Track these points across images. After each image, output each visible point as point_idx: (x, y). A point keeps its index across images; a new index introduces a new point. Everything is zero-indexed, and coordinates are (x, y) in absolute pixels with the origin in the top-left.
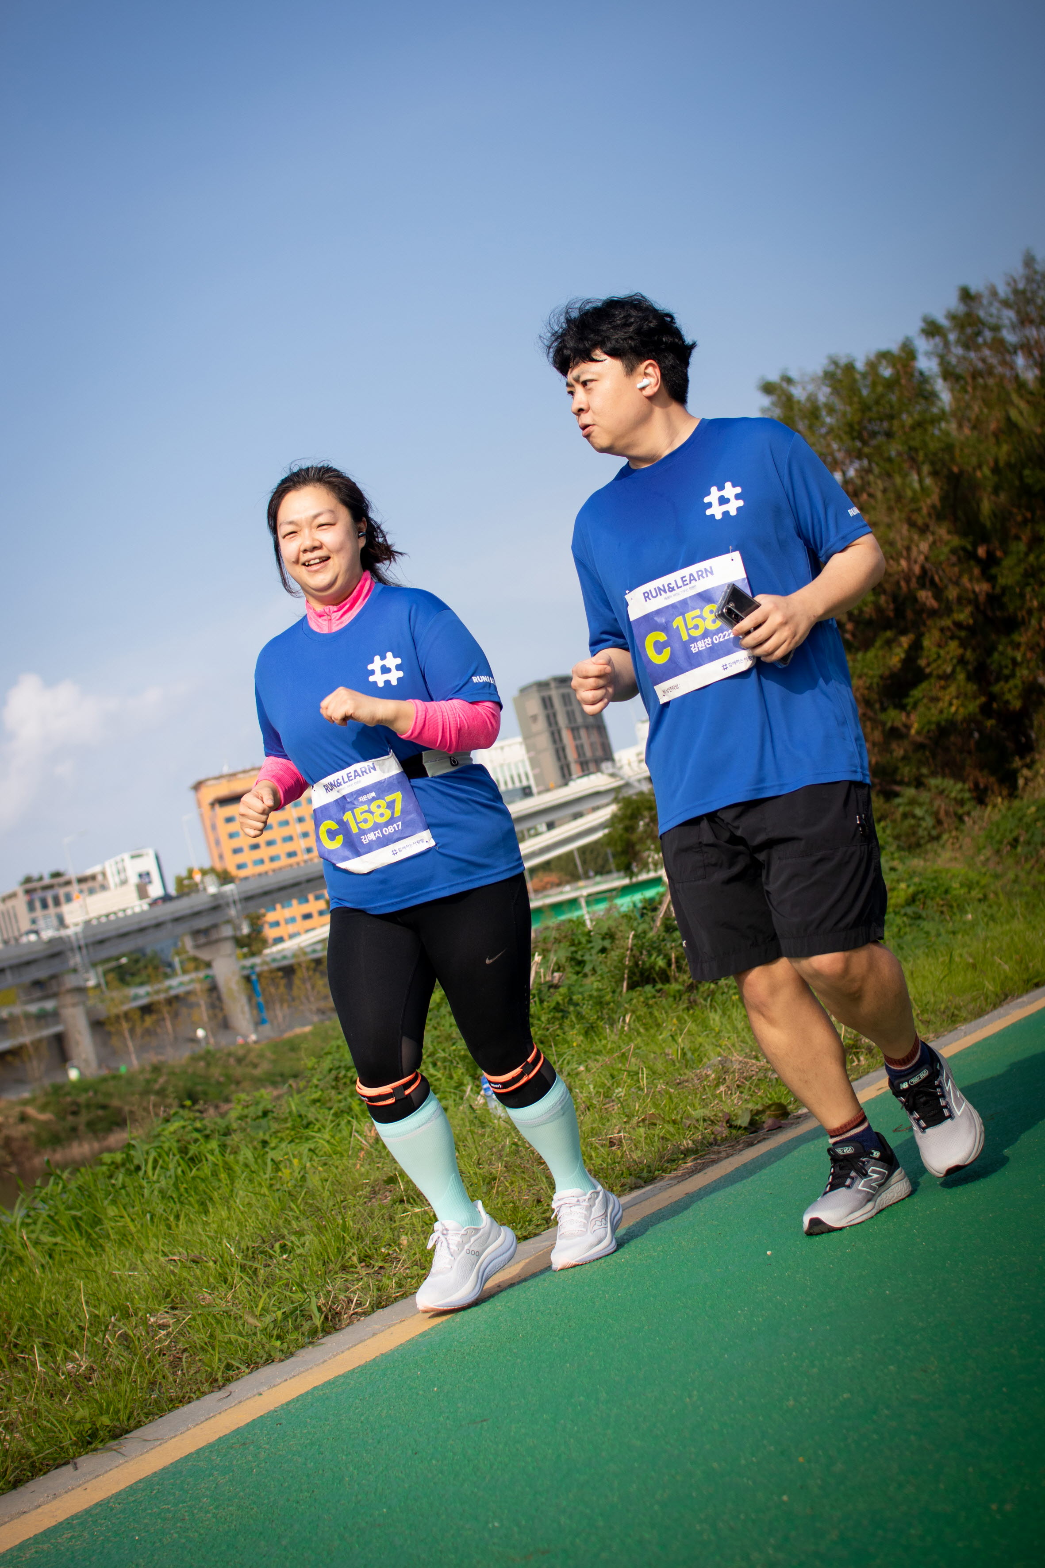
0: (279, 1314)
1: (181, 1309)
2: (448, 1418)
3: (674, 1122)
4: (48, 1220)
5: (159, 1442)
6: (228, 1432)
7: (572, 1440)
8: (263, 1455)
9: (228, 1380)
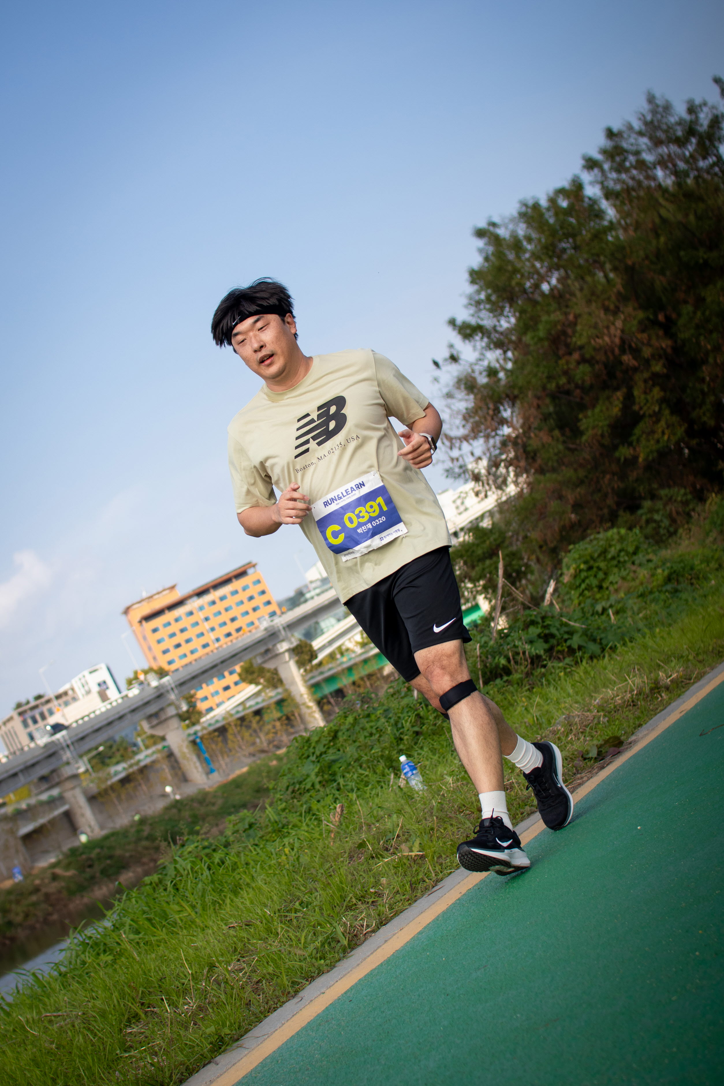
0: (318, 944)
1: (248, 956)
4: (132, 923)
5: (266, 1036)
6: (312, 1018)
8: (343, 1024)
9: (296, 992)
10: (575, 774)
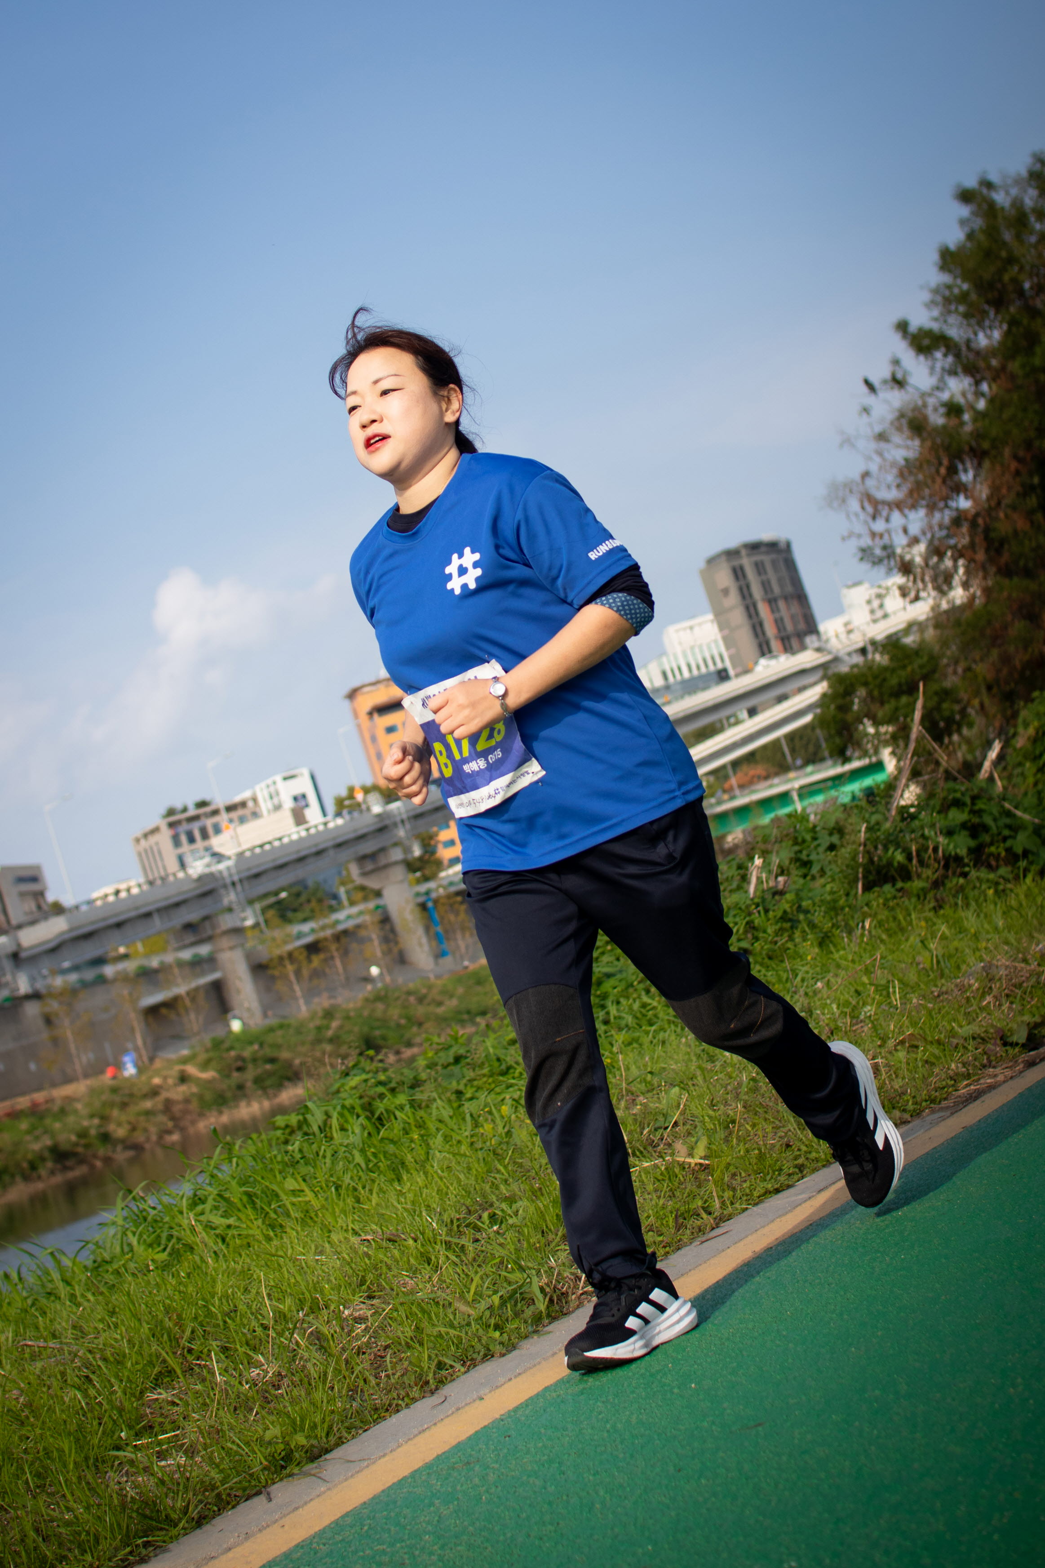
0: (496, 1299)
1: (379, 1297)
2: (713, 1423)
3: (939, 1042)
4: (218, 1199)
5: (366, 1463)
6: (447, 1448)
7: (873, 1448)
8: (492, 1477)
9: (441, 1382)
10: (984, 1066)
